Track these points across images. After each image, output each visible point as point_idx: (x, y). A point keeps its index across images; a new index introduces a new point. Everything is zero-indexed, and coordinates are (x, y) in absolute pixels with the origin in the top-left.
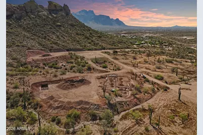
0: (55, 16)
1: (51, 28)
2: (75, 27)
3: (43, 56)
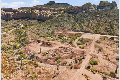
2: (111, 17)
3: (63, 32)
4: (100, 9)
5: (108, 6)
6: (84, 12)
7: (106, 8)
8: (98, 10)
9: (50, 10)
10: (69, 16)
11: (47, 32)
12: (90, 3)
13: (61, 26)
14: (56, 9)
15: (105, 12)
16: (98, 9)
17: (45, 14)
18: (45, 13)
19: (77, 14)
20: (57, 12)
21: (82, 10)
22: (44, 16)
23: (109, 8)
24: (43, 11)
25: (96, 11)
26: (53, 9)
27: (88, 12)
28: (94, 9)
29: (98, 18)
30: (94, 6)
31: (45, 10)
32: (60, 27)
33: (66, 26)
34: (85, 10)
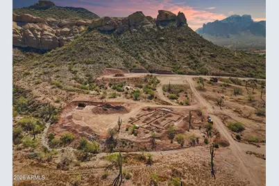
0: (162, 28)
1: (150, 44)
2: (184, 42)
3: (116, 76)
4: (162, 25)
5: (174, 20)
6: (135, 32)
7: (171, 24)
8: (159, 29)
9: (47, 21)
10: (106, 40)
11: (75, 79)
12: (141, 12)
13: (101, 63)
14: (64, 21)
15: (171, 31)
16: (157, 25)
17: (39, 33)
18: (38, 30)
19: (122, 36)
20: (68, 28)
21: (130, 26)
22: (37, 38)
23: (175, 25)
24: (31, 25)
25: (156, 29)
26: (53, 20)
27: (143, 31)
28: (151, 25)
29: (165, 44)
30: (149, 18)
31: (35, 23)
32: (98, 64)
33: (113, 62)
34: (135, 26)
